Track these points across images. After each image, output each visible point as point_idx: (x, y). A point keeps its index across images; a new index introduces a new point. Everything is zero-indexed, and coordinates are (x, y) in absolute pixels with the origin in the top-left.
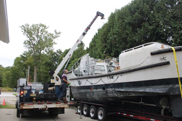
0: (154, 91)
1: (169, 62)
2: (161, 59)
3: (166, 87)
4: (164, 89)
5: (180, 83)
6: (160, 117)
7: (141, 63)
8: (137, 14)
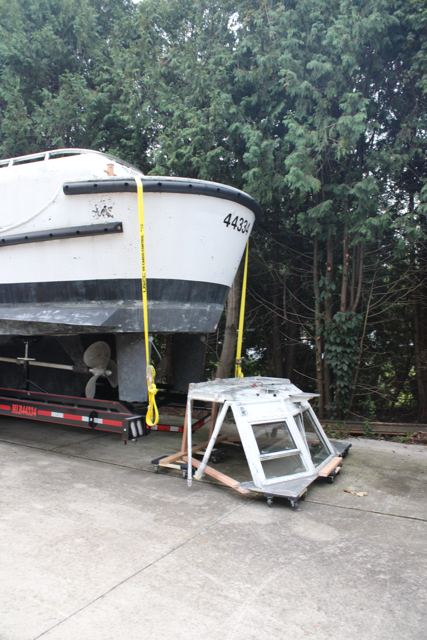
0: (67, 321)
1: (120, 224)
2: (97, 211)
3: (105, 309)
4: (97, 314)
5: (145, 295)
6: (80, 406)
7: (30, 220)
8: (47, 30)
